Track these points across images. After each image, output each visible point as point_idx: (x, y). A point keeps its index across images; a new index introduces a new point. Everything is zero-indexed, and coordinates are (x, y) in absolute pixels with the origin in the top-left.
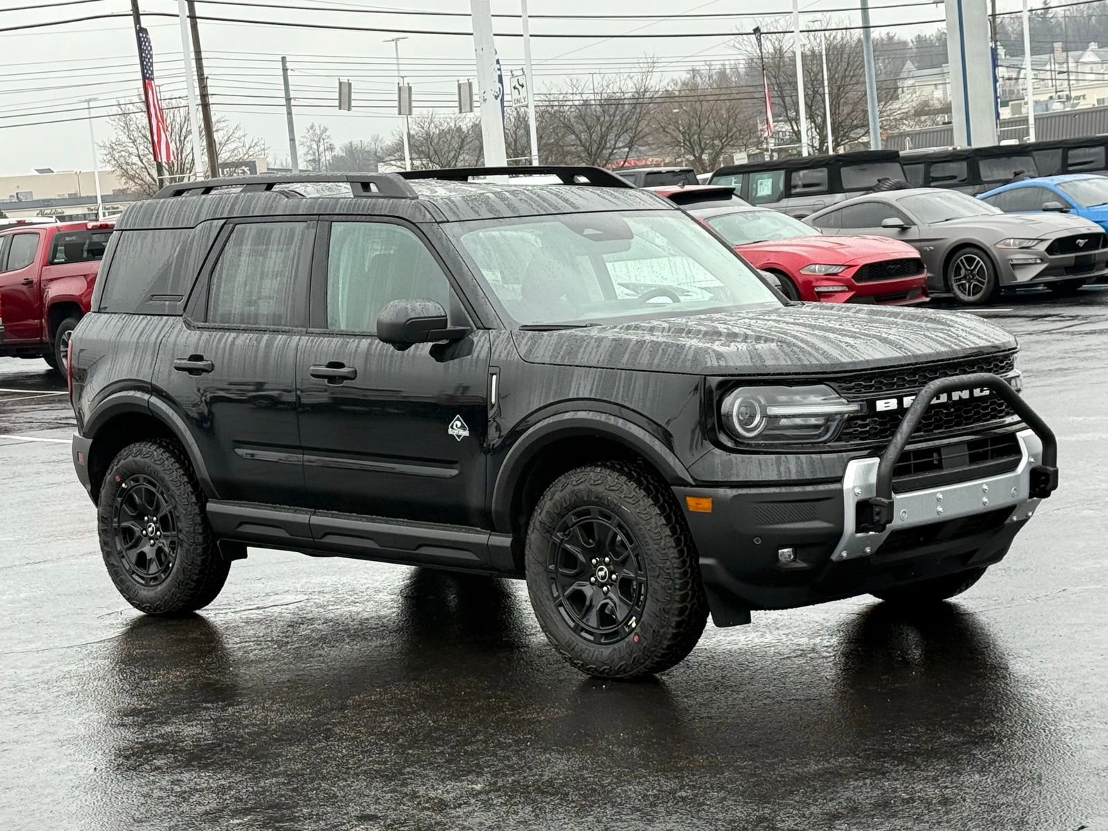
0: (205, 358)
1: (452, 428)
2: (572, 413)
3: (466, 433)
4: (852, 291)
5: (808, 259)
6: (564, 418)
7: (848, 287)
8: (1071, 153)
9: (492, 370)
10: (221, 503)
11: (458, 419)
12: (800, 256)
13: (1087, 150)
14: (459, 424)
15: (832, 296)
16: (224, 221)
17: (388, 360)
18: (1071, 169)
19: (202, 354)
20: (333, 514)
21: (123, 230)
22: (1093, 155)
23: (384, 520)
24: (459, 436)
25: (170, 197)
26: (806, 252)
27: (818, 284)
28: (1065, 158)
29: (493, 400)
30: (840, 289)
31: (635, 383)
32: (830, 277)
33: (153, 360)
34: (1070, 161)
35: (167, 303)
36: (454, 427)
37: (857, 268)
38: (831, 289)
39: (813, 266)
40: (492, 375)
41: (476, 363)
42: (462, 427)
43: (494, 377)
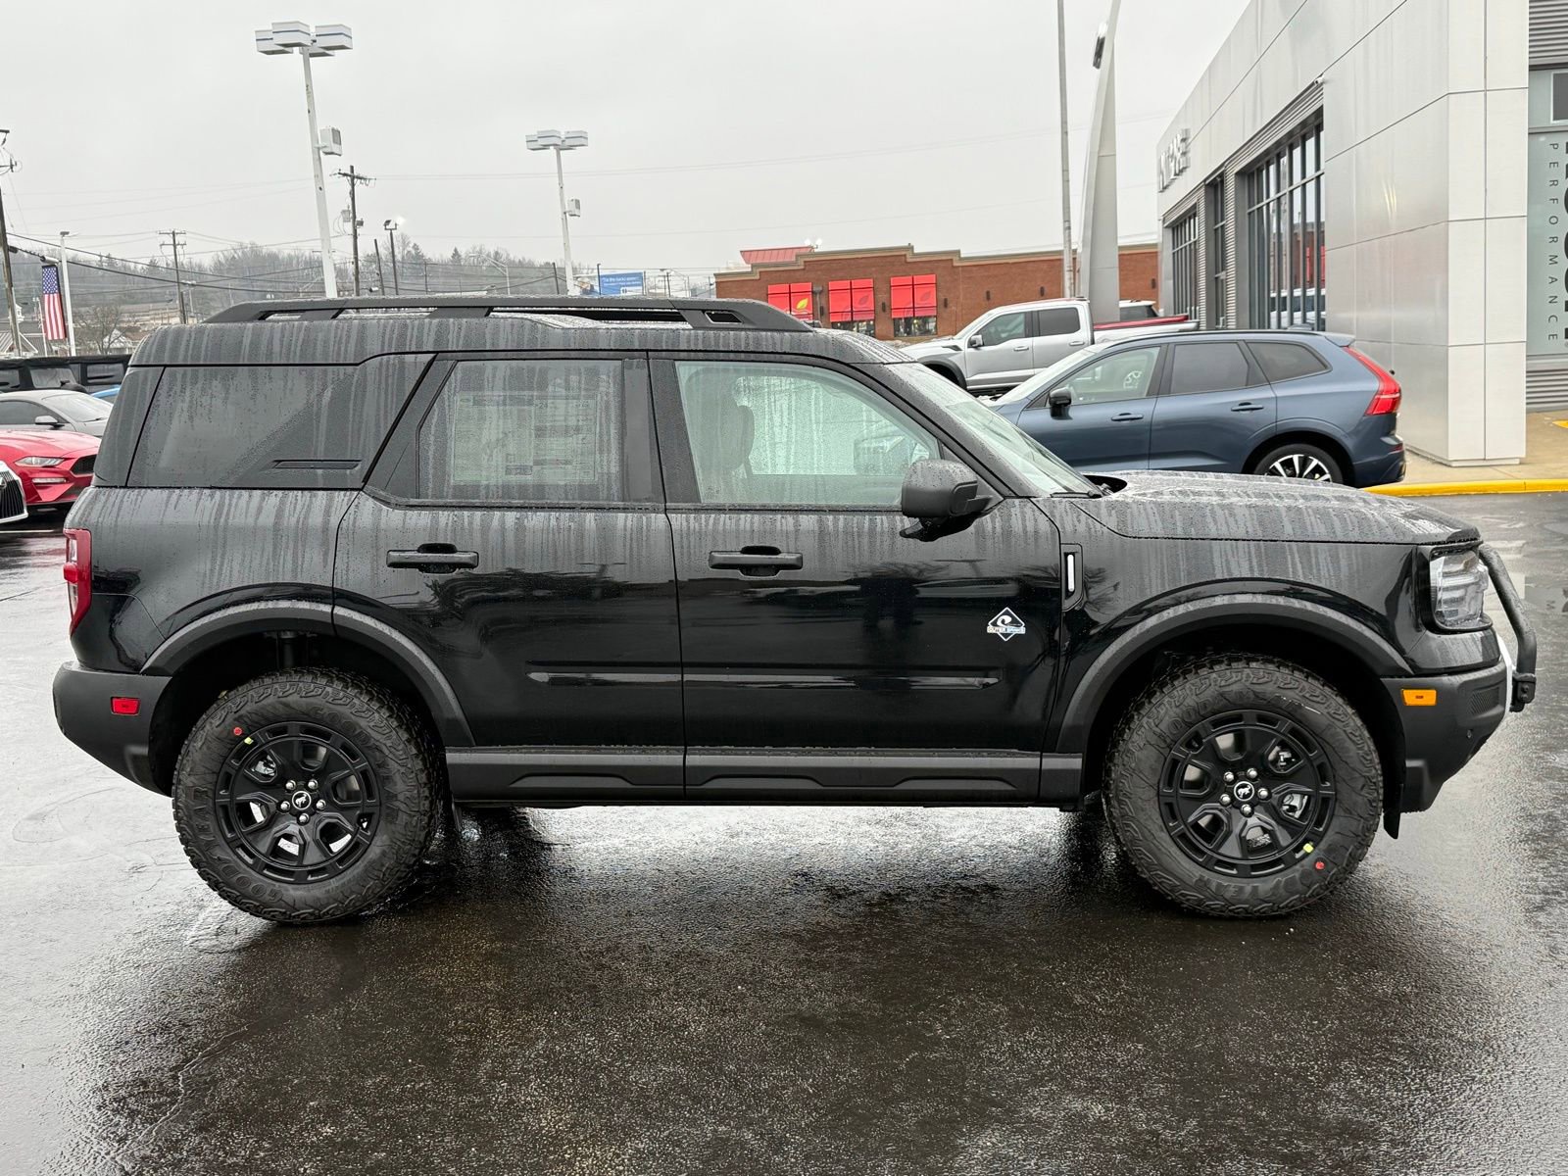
0: (458, 549)
1: (995, 624)
2: (1226, 598)
3: (1022, 630)
4: (71, 482)
5: (23, 452)
6: (1216, 604)
7: (67, 479)
8: (90, 368)
9: (1065, 548)
10: (476, 751)
11: (1007, 613)
12: (14, 448)
13: (106, 366)
14: (1008, 619)
15: (47, 487)
16: (432, 355)
17: (866, 540)
18: (90, 381)
19: (453, 543)
20: (723, 750)
21: (165, 366)
22: (113, 370)
23: (830, 751)
24: (1006, 635)
25: (251, 320)
26: (22, 446)
27: (37, 475)
28: (84, 372)
29: (1071, 587)
30: (58, 480)
31: (1317, 557)
32: (49, 469)
33: (326, 554)
34: (89, 375)
35: (320, 472)
36: (999, 623)
37: (74, 461)
38: (49, 481)
39: (30, 459)
40: (1066, 555)
41: (1036, 540)
42: (1014, 622)
43: (1070, 558)
